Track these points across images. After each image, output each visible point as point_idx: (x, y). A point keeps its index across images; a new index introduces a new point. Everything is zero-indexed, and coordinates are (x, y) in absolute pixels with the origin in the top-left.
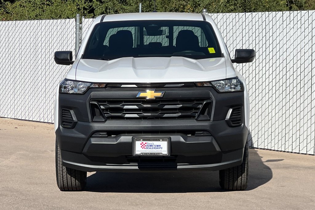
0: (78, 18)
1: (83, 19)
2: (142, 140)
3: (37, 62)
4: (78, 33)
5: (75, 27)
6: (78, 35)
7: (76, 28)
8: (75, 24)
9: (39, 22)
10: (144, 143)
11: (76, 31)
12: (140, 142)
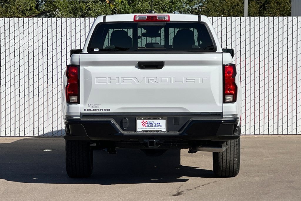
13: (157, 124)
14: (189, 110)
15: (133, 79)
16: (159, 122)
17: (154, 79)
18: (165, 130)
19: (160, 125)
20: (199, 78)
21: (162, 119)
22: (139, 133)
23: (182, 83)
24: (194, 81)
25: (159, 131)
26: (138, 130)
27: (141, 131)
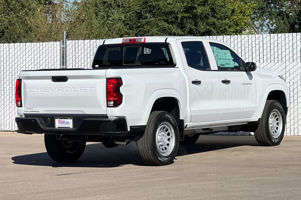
13: (67, 122)
14: (86, 112)
15: (49, 89)
16: (68, 121)
17: (61, 89)
18: (72, 127)
19: (69, 123)
20: (89, 88)
21: (70, 119)
22: (57, 129)
23: (78, 92)
24: (85, 90)
25: (68, 128)
26: (56, 127)
27: (58, 128)
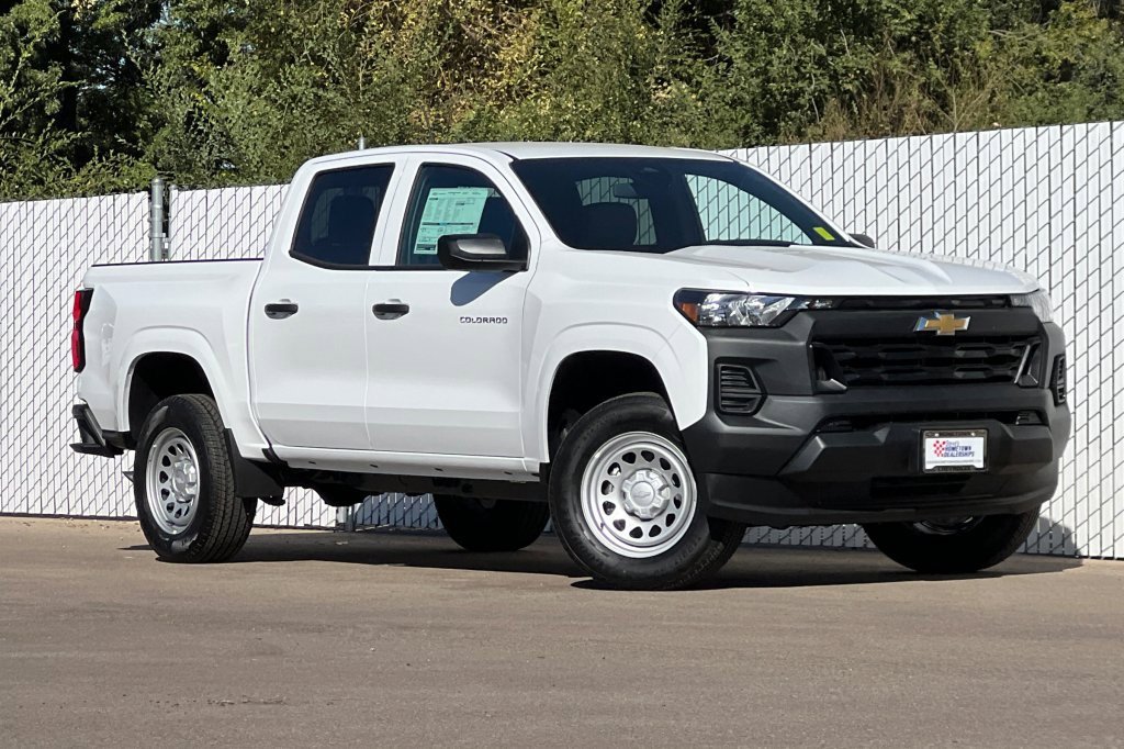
0: (157, 190)
1: (174, 193)
2: (937, 435)
3: (17, 330)
4: (156, 235)
5: (147, 216)
6: (157, 241)
7: (151, 222)
8: (146, 210)
9: (23, 209)
10: (941, 442)
11: (151, 229)
12: (932, 441)
